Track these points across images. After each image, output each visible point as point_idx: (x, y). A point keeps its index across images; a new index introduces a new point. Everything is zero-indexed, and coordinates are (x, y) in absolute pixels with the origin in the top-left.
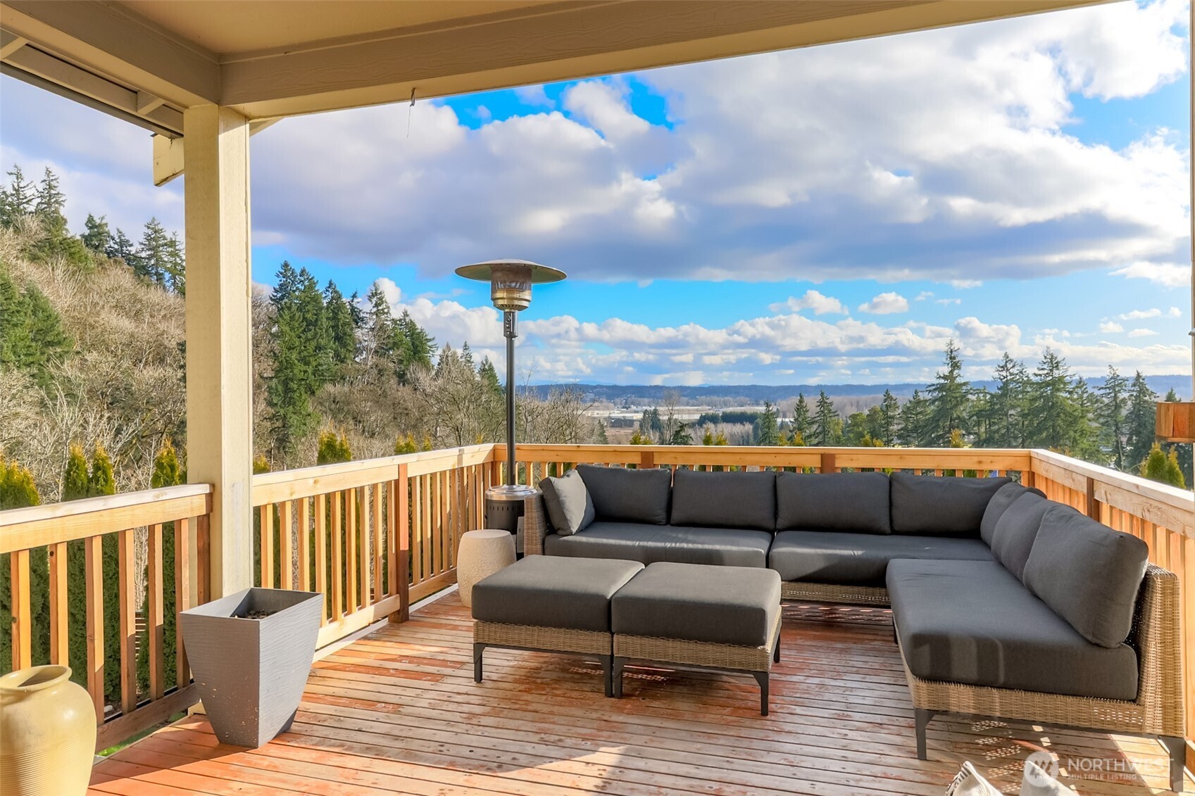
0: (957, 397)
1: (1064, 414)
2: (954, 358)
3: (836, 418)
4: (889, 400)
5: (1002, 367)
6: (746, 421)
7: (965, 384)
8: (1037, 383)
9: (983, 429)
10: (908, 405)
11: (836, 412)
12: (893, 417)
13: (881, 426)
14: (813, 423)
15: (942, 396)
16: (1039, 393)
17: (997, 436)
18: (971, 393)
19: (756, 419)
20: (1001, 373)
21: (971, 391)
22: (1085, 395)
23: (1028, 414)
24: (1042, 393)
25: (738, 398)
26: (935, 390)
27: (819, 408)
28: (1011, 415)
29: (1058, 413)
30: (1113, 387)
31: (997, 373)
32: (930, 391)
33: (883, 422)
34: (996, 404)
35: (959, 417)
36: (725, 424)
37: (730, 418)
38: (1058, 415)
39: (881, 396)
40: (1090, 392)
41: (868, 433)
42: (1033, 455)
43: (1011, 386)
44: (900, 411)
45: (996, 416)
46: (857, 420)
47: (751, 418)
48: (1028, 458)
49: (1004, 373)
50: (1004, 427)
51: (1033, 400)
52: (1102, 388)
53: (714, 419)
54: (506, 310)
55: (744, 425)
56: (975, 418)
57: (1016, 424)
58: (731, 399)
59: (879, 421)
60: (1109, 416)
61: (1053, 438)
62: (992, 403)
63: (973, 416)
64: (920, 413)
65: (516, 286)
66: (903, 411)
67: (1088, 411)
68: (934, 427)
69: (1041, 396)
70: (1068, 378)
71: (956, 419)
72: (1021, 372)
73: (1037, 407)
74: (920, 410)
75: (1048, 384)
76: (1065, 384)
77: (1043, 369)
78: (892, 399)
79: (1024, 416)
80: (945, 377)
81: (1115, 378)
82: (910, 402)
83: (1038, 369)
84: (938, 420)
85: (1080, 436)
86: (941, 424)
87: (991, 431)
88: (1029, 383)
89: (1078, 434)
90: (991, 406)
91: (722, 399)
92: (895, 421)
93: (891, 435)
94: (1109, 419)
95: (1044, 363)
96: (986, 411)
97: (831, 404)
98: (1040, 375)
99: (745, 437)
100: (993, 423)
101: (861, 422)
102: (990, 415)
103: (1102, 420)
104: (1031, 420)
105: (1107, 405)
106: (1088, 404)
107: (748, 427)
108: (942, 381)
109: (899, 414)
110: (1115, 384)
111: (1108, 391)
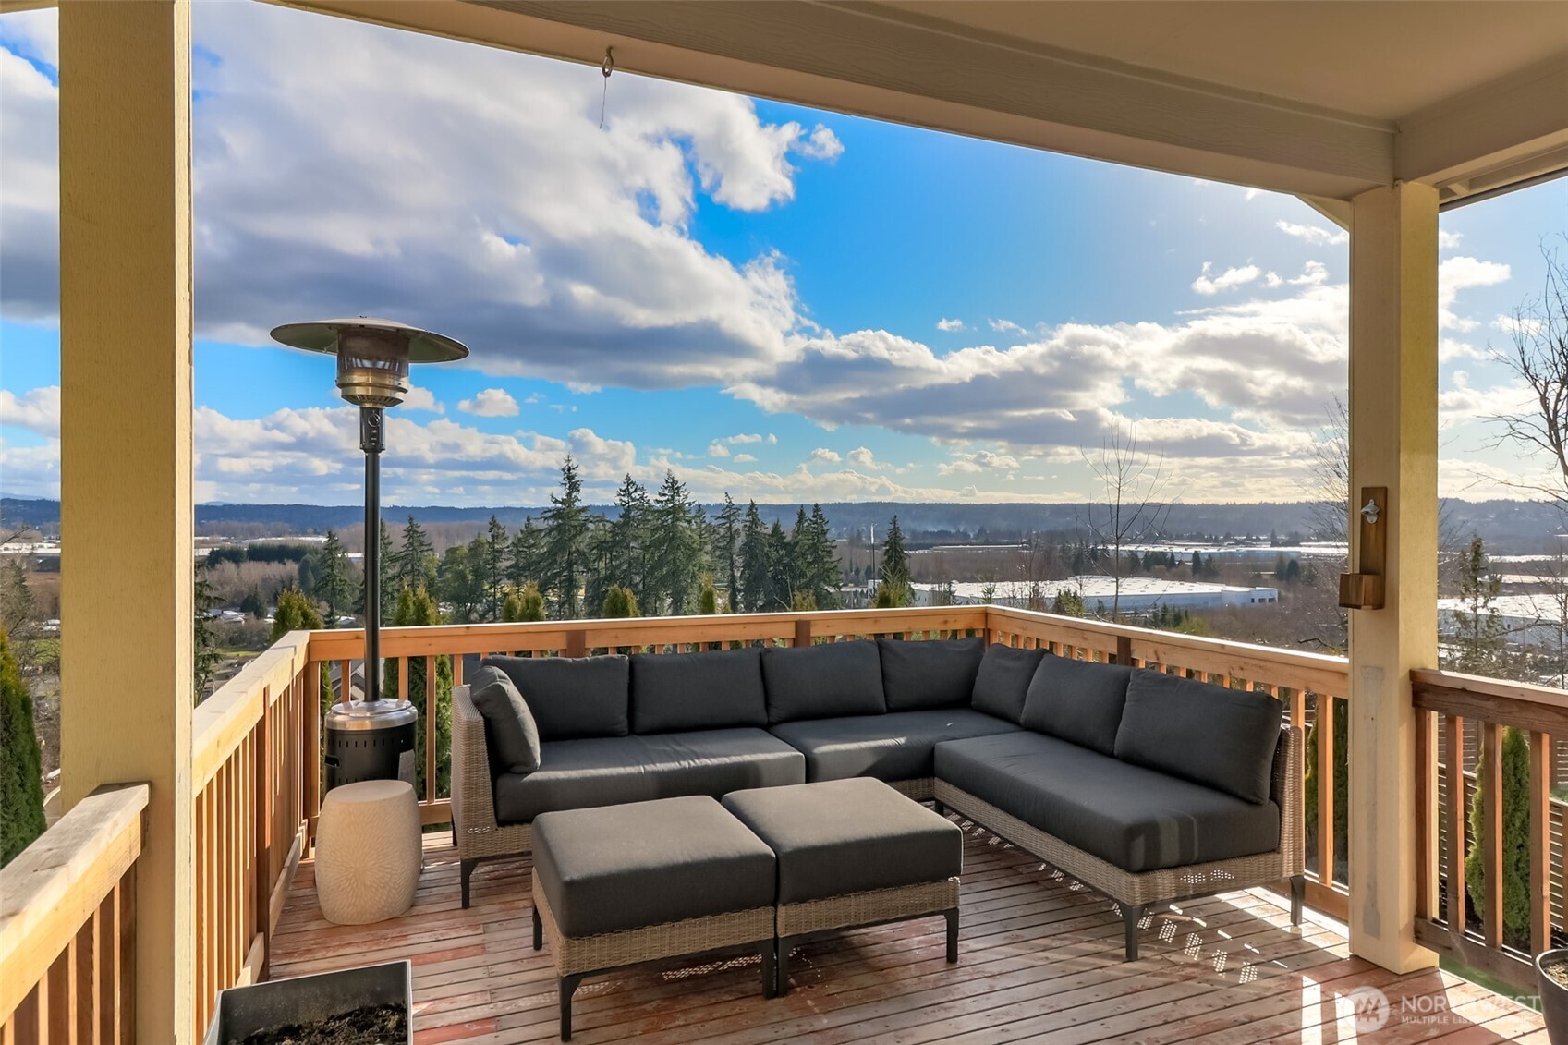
0: (576, 526)
1: (684, 546)
2: (573, 477)
3: (430, 552)
4: (496, 528)
5: (624, 491)
6: (289, 558)
7: (584, 509)
8: (658, 511)
9: (602, 565)
10: (520, 535)
11: (429, 545)
12: (500, 551)
13: (487, 562)
14: (397, 560)
15: (559, 525)
16: (660, 521)
17: (618, 572)
18: (591, 522)
19: (305, 554)
20: (623, 498)
21: (591, 519)
22: (703, 525)
23: (649, 547)
24: (664, 522)
25: (272, 524)
26: (551, 517)
27: (407, 539)
28: (633, 547)
29: (679, 545)
30: (727, 518)
31: (618, 498)
32: (546, 519)
33: (489, 557)
34: (617, 534)
35: (578, 550)
36: (252, 562)
37: (258, 554)
38: (678, 548)
39: (486, 522)
40: (707, 521)
41: (471, 571)
42: (989, 611)
43: (632, 514)
44: (510, 542)
45: (618, 549)
46: (457, 556)
47: (296, 554)
48: (984, 615)
49: (626, 499)
50: (625, 562)
51: (654, 530)
52: (719, 518)
53: (234, 556)
54: (367, 405)
55: (284, 564)
56: (595, 551)
57: (638, 558)
58: (261, 525)
59: (484, 556)
60: (724, 548)
61: (673, 573)
62: (614, 534)
63: (593, 549)
64: (533, 545)
65: (384, 365)
66: (513, 543)
67: (705, 543)
68: (550, 563)
69: (663, 526)
70: (687, 505)
71: (575, 552)
72: (642, 498)
73: (658, 538)
74: (533, 542)
75: (668, 512)
76: (684, 512)
77: (665, 495)
78: (499, 528)
79: (646, 548)
80: (563, 502)
81: (731, 506)
82: (522, 532)
83: (659, 494)
84: (555, 554)
85: (699, 570)
86: (559, 560)
87: (612, 566)
88: (650, 509)
89: (696, 569)
90: (612, 537)
91: (246, 525)
92: (504, 556)
93: (499, 574)
94: (725, 552)
95: (666, 488)
96: (608, 542)
97: (423, 534)
98: (662, 502)
99: (287, 582)
100: (615, 556)
101: (462, 558)
102: (612, 547)
103: (718, 553)
104: (653, 553)
105: (723, 536)
106: (706, 535)
107: (292, 567)
108: (559, 505)
109: (508, 547)
110: (730, 512)
111: (723, 521)
